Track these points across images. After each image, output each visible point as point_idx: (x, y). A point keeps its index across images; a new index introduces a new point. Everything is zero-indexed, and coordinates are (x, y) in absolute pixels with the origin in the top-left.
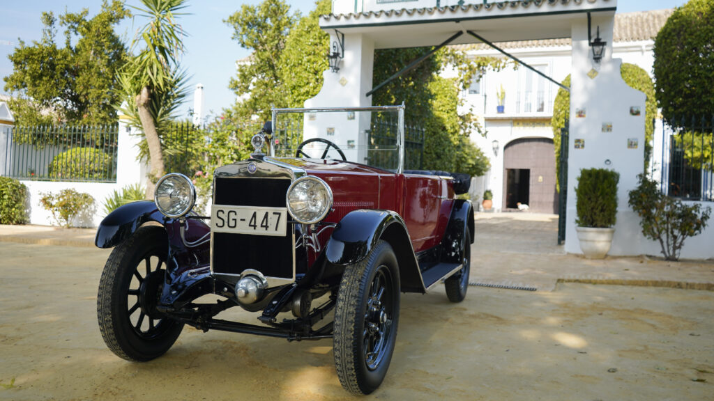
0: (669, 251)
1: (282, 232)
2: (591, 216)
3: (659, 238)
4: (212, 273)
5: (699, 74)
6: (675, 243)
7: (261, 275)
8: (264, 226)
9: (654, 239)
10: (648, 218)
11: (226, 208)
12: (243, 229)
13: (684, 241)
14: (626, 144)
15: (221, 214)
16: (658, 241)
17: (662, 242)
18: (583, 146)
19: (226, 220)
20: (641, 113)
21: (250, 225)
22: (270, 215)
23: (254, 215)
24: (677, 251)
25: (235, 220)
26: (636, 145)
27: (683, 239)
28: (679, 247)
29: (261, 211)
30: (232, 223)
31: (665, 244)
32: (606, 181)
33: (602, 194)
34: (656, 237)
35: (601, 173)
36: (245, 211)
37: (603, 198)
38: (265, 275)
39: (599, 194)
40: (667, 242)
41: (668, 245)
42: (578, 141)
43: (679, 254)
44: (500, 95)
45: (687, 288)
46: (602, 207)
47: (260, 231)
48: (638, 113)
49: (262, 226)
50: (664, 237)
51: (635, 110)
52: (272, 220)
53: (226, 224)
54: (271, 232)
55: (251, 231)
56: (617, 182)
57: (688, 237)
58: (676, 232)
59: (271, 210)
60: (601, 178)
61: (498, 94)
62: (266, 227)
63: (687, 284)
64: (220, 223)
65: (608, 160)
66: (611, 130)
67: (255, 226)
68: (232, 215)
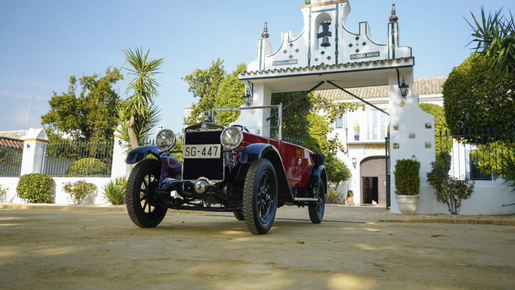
0: (452, 209)
1: (218, 156)
2: (404, 188)
3: (446, 201)
4: (182, 180)
5: (468, 105)
6: (456, 204)
7: (207, 180)
9: (444, 203)
10: (439, 189)
11: (191, 146)
12: (199, 156)
13: (461, 203)
14: (424, 145)
15: (188, 149)
16: (446, 203)
17: (448, 204)
18: (398, 147)
19: (190, 152)
20: (432, 127)
21: (202, 154)
22: (212, 148)
23: (205, 149)
24: (458, 209)
25: (195, 152)
26: (430, 146)
27: (460, 201)
28: (458, 206)
29: (208, 147)
30: (193, 153)
31: (450, 205)
32: (412, 167)
33: (409, 174)
35: (408, 162)
36: (200, 147)
37: (411, 177)
38: (209, 179)
39: (408, 174)
40: (451, 203)
41: (452, 205)
42: (395, 144)
43: (459, 211)
44: (356, 128)
45: (457, 223)
46: (410, 182)
47: (207, 156)
48: (430, 127)
49: (208, 154)
50: (449, 201)
51: (428, 125)
52: (213, 150)
53: (190, 154)
54: (213, 156)
55: (203, 157)
56: (419, 168)
57: (463, 199)
58: (456, 197)
59: (212, 146)
60: (409, 165)
61: (355, 128)
62: (211, 154)
64: (187, 154)
65: (414, 156)
66: (415, 137)
67: (205, 154)
68: (194, 150)
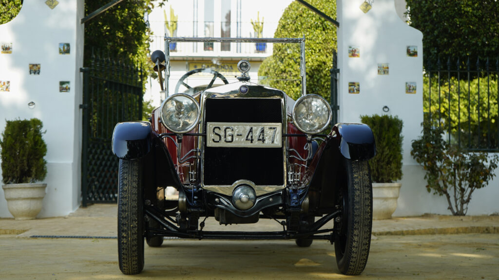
0: (457, 206)
1: (277, 143)
2: (377, 170)
3: (446, 192)
4: (202, 185)
5: (465, 12)
6: (462, 197)
7: (252, 184)
8: (260, 140)
9: (441, 195)
10: (433, 171)
11: (223, 125)
12: (240, 142)
13: (473, 194)
14: (404, 88)
16: (445, 195)
17: (448, 197)
18: (358, 90)
19: (223, 136)
20: (418, 54)
21: (247, 139)
22: (266, 130)
23: (251, 131)
24: (465, 206)
25: (232, 135)
26: (414, 89)
27: (472, 191)
28: (468, 201)
29: (257, 127)
30: (229, 138)
31: (452, 199)
32: (391, 129)
33: (387, 144)
34: (442, 191)
35: (385, 120)
36: (241, 127)
37: (389, 148)
38: (257, 184)
39: (384, 144)
40: (455, 196)
41: (456, 200)
42: (352, 84)
43: (467, 208)
44: (170, 24)
46: (389, 158)
47: (257, 144)
48: (414, 54)
49: (258, 140)
50: (451, 191)
51: (412, 49)
52: (268, 133)
53: (223, 139)
54: (268, 144)
55: (249, 145)
56: (400, 130)
57: (476, 189)
58: (465, 184)
59: (267, 125)
60: (386, 125)
61: (167, 23)
62: (263, 140)
63: (495, 228)
64: (217, 138)
65: (386, 107)
66: (388, 72)
67: (252, 140)
68: (229, 132)
